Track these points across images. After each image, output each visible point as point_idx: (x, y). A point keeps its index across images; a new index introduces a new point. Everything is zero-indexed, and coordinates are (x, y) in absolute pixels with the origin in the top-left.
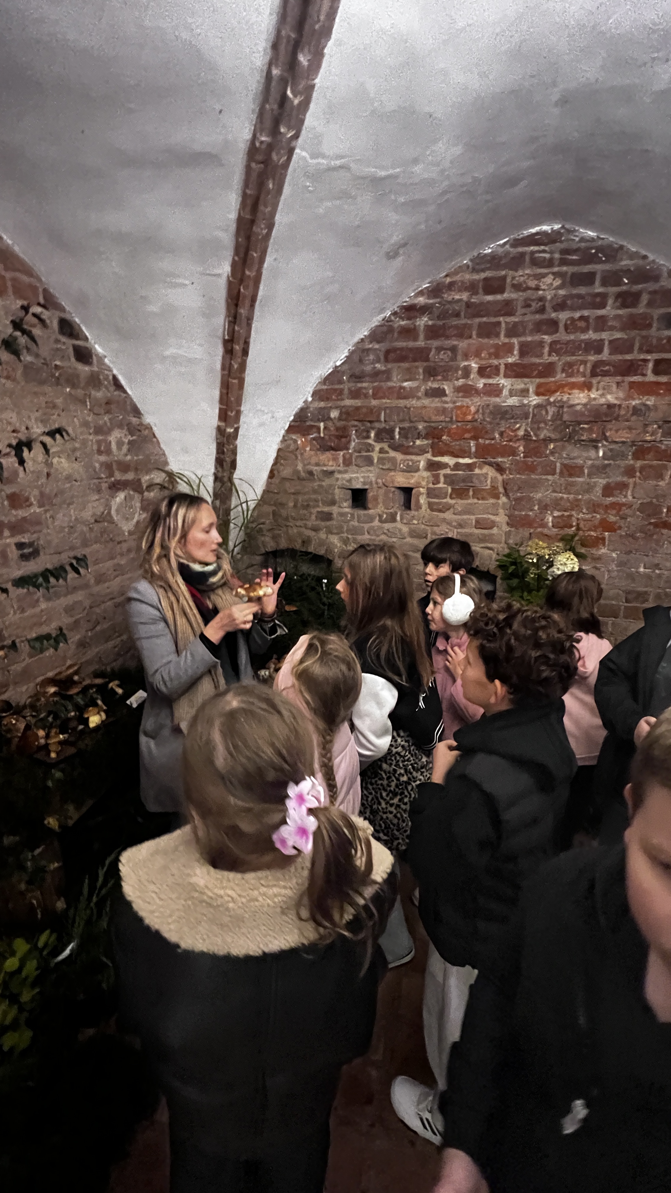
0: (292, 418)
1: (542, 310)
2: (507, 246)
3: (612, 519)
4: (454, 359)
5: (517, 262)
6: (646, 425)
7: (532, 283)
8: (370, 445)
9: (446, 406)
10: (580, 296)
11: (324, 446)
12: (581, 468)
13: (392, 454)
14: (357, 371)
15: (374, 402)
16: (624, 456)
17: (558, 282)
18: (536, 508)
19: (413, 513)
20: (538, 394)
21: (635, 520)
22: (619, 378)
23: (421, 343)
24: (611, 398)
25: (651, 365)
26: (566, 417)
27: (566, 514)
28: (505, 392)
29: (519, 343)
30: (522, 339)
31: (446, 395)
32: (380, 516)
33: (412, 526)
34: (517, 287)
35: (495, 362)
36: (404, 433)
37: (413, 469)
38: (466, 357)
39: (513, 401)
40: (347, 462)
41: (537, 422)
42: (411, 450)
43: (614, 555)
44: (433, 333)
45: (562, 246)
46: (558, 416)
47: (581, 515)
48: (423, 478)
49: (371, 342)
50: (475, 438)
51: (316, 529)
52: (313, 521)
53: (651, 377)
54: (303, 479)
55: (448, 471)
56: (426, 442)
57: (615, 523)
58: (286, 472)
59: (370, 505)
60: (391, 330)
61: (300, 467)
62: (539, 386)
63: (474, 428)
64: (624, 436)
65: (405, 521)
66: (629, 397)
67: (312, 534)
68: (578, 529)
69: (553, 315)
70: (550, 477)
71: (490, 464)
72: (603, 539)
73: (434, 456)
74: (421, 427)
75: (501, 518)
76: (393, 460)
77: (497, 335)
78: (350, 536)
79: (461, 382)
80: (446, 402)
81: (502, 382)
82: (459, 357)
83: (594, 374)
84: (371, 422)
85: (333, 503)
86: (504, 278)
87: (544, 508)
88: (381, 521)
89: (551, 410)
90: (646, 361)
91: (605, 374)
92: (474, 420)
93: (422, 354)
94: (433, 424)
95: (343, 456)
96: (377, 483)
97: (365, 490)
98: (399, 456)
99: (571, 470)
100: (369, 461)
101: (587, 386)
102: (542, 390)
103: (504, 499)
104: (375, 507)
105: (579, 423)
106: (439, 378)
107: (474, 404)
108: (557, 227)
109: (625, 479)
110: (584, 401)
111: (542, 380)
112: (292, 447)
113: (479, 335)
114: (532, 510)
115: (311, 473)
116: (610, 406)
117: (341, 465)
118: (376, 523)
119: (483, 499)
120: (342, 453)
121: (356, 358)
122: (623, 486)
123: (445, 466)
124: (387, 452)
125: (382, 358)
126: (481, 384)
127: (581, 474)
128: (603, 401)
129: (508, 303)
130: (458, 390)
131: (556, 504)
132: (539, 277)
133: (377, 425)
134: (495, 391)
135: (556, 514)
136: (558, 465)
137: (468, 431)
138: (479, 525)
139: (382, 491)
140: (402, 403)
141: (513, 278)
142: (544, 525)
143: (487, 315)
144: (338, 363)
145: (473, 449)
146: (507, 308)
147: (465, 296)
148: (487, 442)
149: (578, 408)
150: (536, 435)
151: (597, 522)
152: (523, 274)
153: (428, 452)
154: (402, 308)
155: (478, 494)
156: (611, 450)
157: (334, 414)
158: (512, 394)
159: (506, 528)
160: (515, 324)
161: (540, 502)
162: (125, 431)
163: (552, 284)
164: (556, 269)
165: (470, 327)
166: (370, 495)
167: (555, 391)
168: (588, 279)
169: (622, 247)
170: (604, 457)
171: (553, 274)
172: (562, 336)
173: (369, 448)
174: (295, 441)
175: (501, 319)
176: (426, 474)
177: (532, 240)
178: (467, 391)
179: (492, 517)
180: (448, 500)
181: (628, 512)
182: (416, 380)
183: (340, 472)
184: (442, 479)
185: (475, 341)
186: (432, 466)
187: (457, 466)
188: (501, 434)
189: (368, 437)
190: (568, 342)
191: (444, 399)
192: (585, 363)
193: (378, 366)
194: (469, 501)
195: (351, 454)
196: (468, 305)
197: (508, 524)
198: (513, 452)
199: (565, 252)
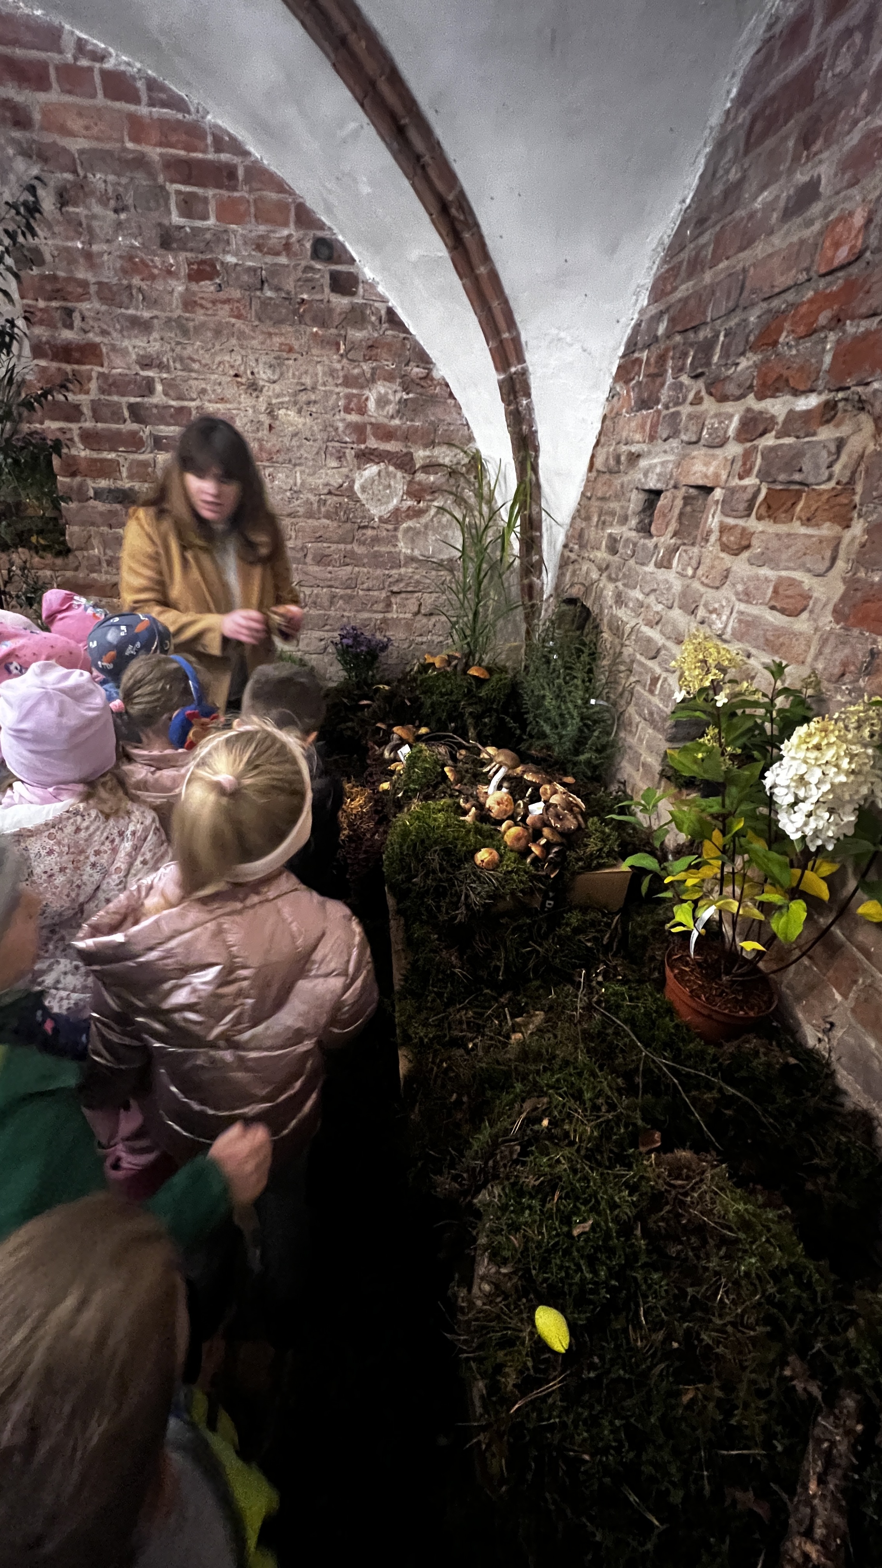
0: (623, 349)
4: (863, 55)
8: (683, 387)
9: (811, 231)
11: (639, 401)
13: (705, 403)
14: (705, 206)
15: (708, 277)
19: (695, 550)
23: (810, 50)
31: (818, 197)
32: (658, 553)
33: (685, 583)
36: (728, 345)
37: (718, 439)
40: (653, 432)
42: (728, 387)
48: (728, 461)
50: (838, 323)
51: (601, 569)
52: (602, 552)
54: (612, 472)
55: (772, 439)
56: (752, 360)
58: (602, 459)
59: (654, 528)
60: (770, 50)
61: (613, 448)
63: (846, 288)
67: (596, 575)
73: (758, 398)
74: (753, 317)
75: (829, 589)
76: (703, 418)
78: (622, 588)
80: (813, 221)
84: (694, 329)
85: (624, 519)
88: (656, 563)
93: (803, 89)
94: (774, 303)
95: (651, 418)
96: (671, 476)
97: (659, 492)
98: (712, 408)
100: (676, 426)
103: (853, 527)
104: (658, 531)
106: (818, 144)
107: (862, 201)
112: (615, 410)
115: (618, 460)
117: (646, 439)
118: (651, 566)
120: (650, 413)
123: (770, 423)
124: (701, 401)
125: (742, 146)
130: (844, 165)
133: (698, 334)
137: (832, 301)
138: (779, 598)
140: (742, 260)
144: (689, 201)
145: (828, 361)
148: (865, 326)
153: (751, 389)
157: (662, 326)
159: (826, 622)
162: (396, 386)
166: (660, 503)
173: (681, 396)
176: (734, 450)
179: (811, 581)
180: (752, 521)
182: (779, 176)
183: (643, 455)
184: (757, 463)
186: (749, 428)
187: (789, 422)
189: (684, 369)
191: (812, 210)
194: (789, 528)
195: (659, 414)
197: (837, 609)
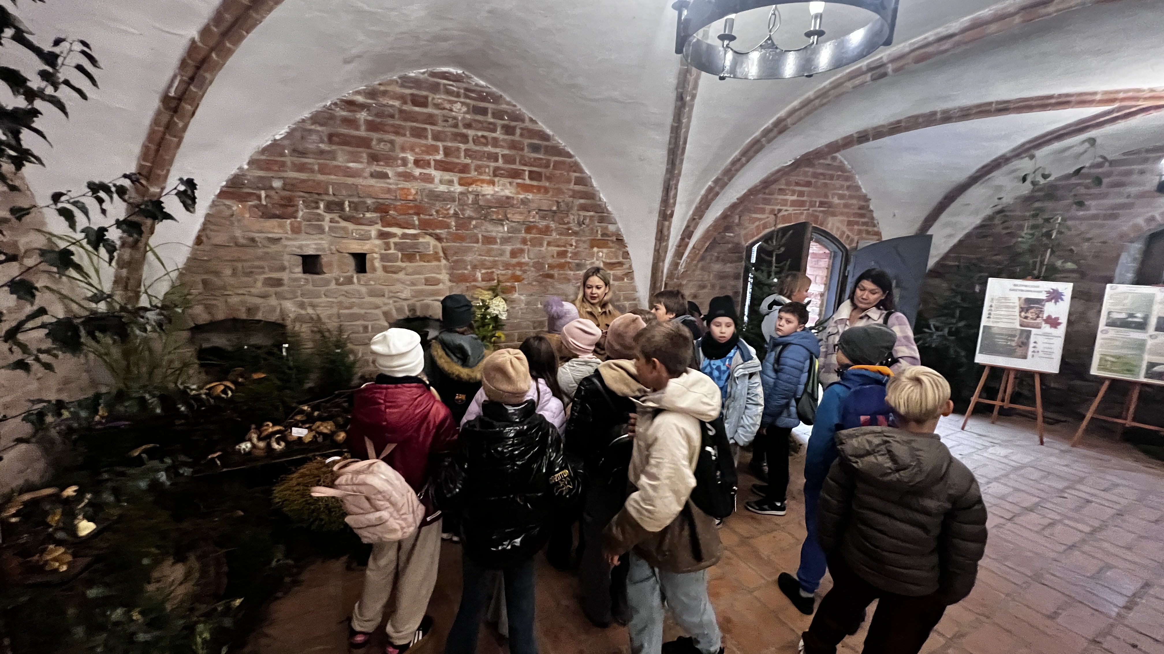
0: (224, 183)
1: (456, 126)
2: (426, 75)
3: (518, 273)
4: (393, 150)
5: (435, 88)
6: (529, 212)
7: (448, 106)
8: (319, 215)
9: (391, 187)
10: (479, 122)
11: (267, 215)
12: (495, 238)
13: (343, 224)
14: (300, 148)
15: (320, 177)
16: (520, 231)
17: (464, 109)
18: (469, 267)
19: (368, 275)
20: (460, 184)
21: (532, 274)
22: (510, 180)
23: (362, 132)
24: (507, 192)
25: (527, 173)
26: (481, 203)
27: (489, 271)
28: (437, 180)
29: (443, 146)
30: (445, 144)
31: (389, 178)
32: (337, 280)
33: (369, 287)
34: (437, 106)
35: (427, 157)
36: (355, 206)
37: (365, 238)
38: (403, 149)
39: (443, 188)
40: (296, 230)
41: (463, 205)
42: (361, 221)
43: (522, 298)
44: (372, 126)
45: (465, 85)
46: (476, 202)
47: (499, 272)
48: (376, 246)
49: (313, 124)
50: (418, 214)
51: (264, 296)
52: (259, 287)
53: (528, 182)
54: (243, 246)
55: (397, 240)
56: (375, 215)
57: (519, 276)
58: (220, 238)
59: (325, 270)
60: (332, 117)
61: (238, 233)
62: (460, 179)
63: (416, 206)
64: (518, 218)
65: (362, 283)
66: (519, 193)
67: (258, 301)
68: (499, 281)
69: (465, 131)
70: (475, 245)
71: (431, 235)
72: (515, 287)
73: (383, 226)
74: (369, 201)
75: (444, 276)
76: (344, 229)
77: (426, 138)
78: (305, 300)
79: (401, 169)
80: (390, 184)
81: (432, 172)
82: (398, 150)
83: (495, 175)
84: (319, 194)
85: (283, 269)
86: (426, 97)
87: (475, 267)
88: (338, 283)
89: (471, 197)
90: (524, 170)
91: (502, 176)
92: (415, 200)
93: (365, 143)
94: (380, 201)
95: (291, 223)
96: (330, 250)
97: (317, 257)
98: (350, 226)
99: (489, 240)
100: (320, 230)
101: (493, 183)
102: (461, 182)
103: (444, 262)
104: (331, 272)
105: (490, 207)
106: (382, 163)
107: (413, 187)
108: (460, 72)
109: (522, 246)
110: (492, 192)
111: (462, 175)
112: (228, 213)
113: (413, 135)
114: (466, 269)
115: (253, 240)
116: (508, 198)
117: (289, 232)
118: (333, 286)
119: (428, 262)
120: (289, 221)
121: (298, 134)
122: (522, 251)
123: (394, 235)
124: (337, 222)
125: (326, 139)
126: (417, 172)
127: (495, 243)
128: (502, 194)
129: (431, 116)
130: (400, 175)
131: (482, 265)
132: (452, 102)
133: (326, 198)
134: (429, 179)
135: (483, 271)
136: (480, 236)
137: (411, 208)
138: (428, 282)
139: (336, 258)
140: (350, 181)
141: (433, 99)
142: (475, 280)
143: (416, 121)
144: (278, 137)
145: (417, 222)
146: (431, 120)
147: (397, 103)
148: (427, 217)
149: (489, 197)
150: (463, 214)
151: (509, 276)
152: (440, 98)
153: (377, 223)
154: (342, 101)
155: (424, 257)
156: (512, 227)
157: (277, 184)
158: (441, 182)
159: (449, 284)
160: (439, 132)
161: (471, 262)
163: (460, 109)
164: (462, 100)
165: (404, 128)
166: (324, 260)
167: (471, 184)
168: (484, 112)
169: (501, 96)
170: (508, 232)
171: (461, 102)
172: (471, 146)
173: (319, 217)
174: (229, 207)
175: (428, 127)
176: (378, 242)
177: (444, 76)
178: (407, 176)
179: (438, 276)
180: (399, 263)
181: (526, 268)
182: (361, 162)
183: (287, 239)
184: (392, 246)
185: (409, 140)
186: (382, 235)
187: (404, 236)
188: (437, 212)
189: (318, 208)
190: (476, 152)
191: (388, 181)
192: (488, 167)
193: (322, 146)
194: (416, 264)
195: (300, 223)
196: (401, 111)
197: (450, 281)
198: (448, 226)
199: (467, 90)
